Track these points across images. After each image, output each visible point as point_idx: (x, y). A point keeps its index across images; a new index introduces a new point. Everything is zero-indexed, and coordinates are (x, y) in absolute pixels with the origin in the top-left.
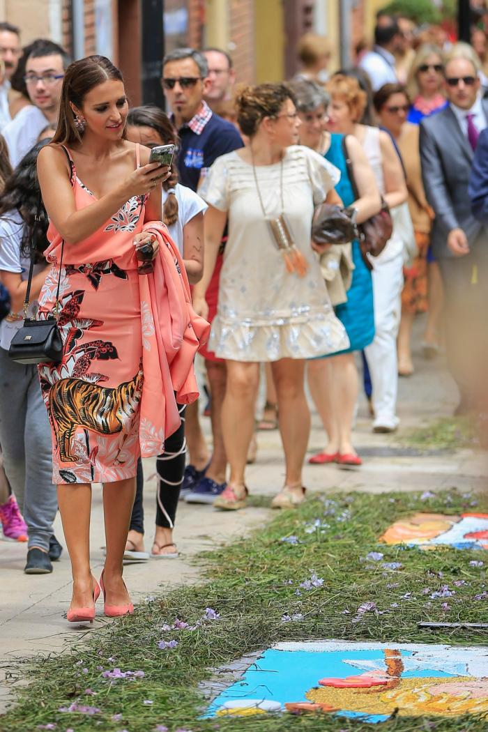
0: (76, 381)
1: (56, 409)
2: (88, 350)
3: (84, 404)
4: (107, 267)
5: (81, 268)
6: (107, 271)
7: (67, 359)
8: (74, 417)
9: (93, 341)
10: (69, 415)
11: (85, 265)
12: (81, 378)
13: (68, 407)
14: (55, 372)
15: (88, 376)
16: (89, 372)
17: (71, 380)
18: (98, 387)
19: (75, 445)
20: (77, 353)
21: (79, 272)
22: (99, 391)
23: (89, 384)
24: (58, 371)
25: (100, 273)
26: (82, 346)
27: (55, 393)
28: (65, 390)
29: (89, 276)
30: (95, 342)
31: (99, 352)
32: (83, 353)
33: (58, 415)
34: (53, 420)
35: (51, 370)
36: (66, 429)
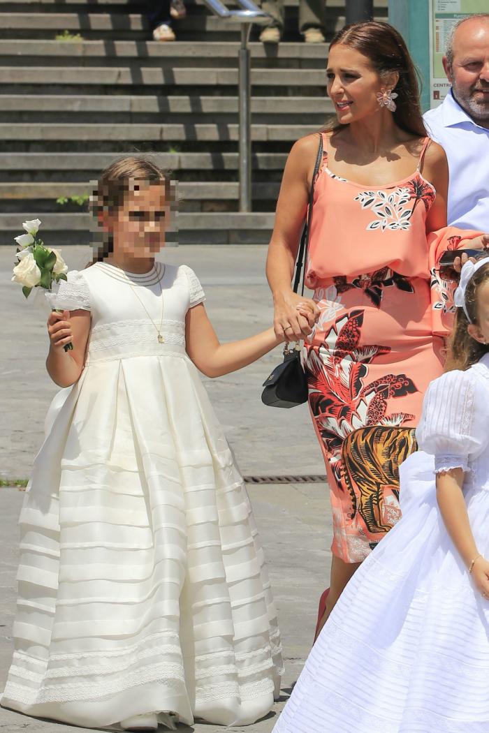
0: (373, 430)
1: (354, 469)
2: (379, 389)
3: (389, 456)
4: (388, 277)
5: (356, 282)
6: (388, 283)
7: (356, 404)
8: (378, 475)
9: (382, 376)
10: (372, 474)
11: (360, 276)
12: (379, 424)
13: (369, 463)
14: (345, 422)
15: (389, 419)
16: (388, 414)
17: (366, 430)
18: (404, 429)
19: (387, 512)
20: (366, 395)
21: (353, 287)
22: (406, 435)
23: (391, 429)
24: (348, 420)
25: (380, 286)
26: (371, 385)
27: (349, 448)
28: (361, 443)
29: (367, 292)
30: (385, 377)
31: (393, 389)
32: (373, 394)
33: (358, 476)
34: (350, 483)
35: (339, 421)
36: (371, 493)
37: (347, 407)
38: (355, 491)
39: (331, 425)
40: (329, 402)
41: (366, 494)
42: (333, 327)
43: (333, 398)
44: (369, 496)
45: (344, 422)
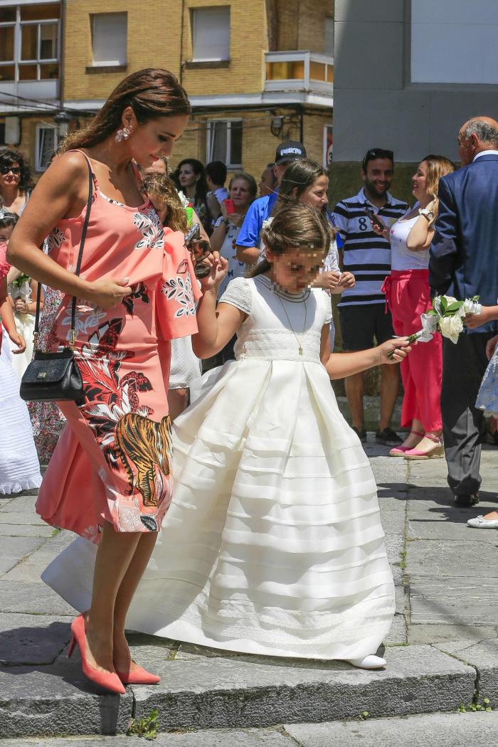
1: (129, 448)
2: (130, 382)
6: (138, 295)
7: (120, 392)
8: (150, 454)
9: (130, 372)
12: (137, 413)
13: (141, 443)
15: (141, 410)
16: (140, 405)
17: (132, 415)
18: (150, 421)
20: (124, 386)
22: (152, 426)
23: (144, 418)
24: (118, 406)
25: (132, 297)
26: (124, 379)
27: (123, 430)
28: (132, 425)
30: (132, 373)
31: (138, 383)
32: (127, 386)
33: (135, 454)
34: (126, 462)
35: (110, 406)
36: (147, 470)
37: (115, 394)
38: (133, 470)
39: (101, 411)
40: (98, 391)
41: (143, 471)
42: (96, 332)
43: (100, 387)
44: (145, 472)
45: (114, 407)
